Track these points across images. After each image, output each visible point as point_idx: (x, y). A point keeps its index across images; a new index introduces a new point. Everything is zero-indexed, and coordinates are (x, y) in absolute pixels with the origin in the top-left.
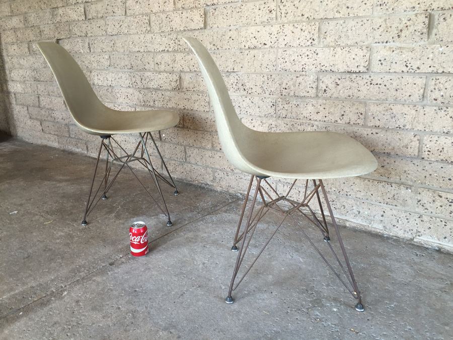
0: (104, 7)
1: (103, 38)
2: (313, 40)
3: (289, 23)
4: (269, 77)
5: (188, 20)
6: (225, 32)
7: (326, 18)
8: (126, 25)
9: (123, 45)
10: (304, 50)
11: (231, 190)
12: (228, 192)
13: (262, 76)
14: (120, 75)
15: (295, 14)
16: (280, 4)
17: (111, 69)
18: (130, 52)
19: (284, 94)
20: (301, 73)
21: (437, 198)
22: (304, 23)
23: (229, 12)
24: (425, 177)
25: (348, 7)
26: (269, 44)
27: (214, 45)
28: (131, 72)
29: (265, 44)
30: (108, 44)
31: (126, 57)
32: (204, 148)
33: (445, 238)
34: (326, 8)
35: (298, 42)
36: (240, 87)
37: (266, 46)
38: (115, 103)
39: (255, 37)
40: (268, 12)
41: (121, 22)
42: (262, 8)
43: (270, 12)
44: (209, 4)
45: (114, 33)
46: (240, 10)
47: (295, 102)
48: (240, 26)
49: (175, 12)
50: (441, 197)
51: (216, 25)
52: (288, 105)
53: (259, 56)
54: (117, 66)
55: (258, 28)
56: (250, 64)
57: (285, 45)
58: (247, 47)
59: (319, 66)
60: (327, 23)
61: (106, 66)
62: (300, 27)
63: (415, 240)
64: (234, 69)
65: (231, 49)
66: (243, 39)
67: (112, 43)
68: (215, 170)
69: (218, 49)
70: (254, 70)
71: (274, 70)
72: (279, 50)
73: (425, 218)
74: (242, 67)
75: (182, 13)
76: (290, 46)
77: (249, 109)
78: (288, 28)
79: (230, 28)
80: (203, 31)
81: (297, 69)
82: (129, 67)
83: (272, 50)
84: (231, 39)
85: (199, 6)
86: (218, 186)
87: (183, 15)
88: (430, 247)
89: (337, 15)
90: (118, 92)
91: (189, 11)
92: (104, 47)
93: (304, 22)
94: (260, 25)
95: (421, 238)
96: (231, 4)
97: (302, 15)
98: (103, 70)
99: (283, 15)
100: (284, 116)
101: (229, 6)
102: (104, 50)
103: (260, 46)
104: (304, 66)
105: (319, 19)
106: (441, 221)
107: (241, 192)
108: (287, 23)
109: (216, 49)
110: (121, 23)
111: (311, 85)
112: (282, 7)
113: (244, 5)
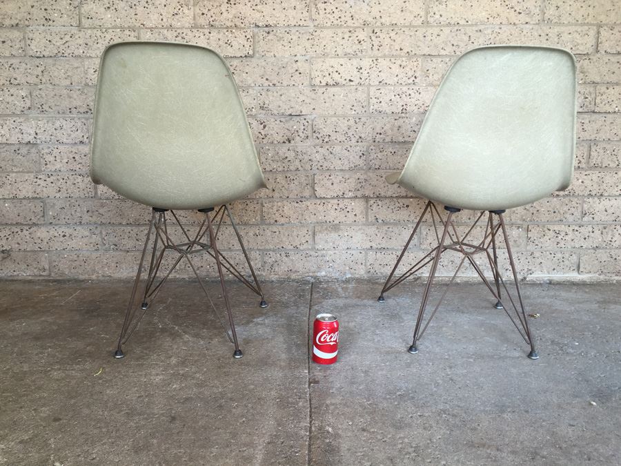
0: (23, 10)
1: (15, 61)
2: (415, 77)
3: (384, 56)
4: (357, 120)
5: (221, 43)
6: (287, 63)
7: (429, 55)
8: (81, 41)
9: (69, 74)
10: (405, 89)
11: (294, 275)
12: (289, 278)
13: (346, 119)
14: (58, 124)
15: (392, 47)
16: (372, 35)
17: (34, 113)
18: (87, 85)
19: (377, 140)
20: (400, 115)
21: (547, 231)
22: (404, 59)
23: (295, 38)
24: (533, 214)
25: (453, 45)
26: (356, 81)
27: (267, 79)
28: (87, 119)
29: (350, 80)
30: (29, 71)
31: (75, 94)
32: (246, 224)
33: (554, 269)
34: (430, 43)
35: (396, 79)
36: (309, 135)
37: (351, 83)
38: (40, 171)
39: (337, 72)
40: (357, 42)
41: (69, 37)
42: (346, 37)
43: (360, 42)
44: (260, 24)
45: (46, 54)
46: (312, 37)
47: (390, 149)
48: (313, 57)
49: (195, 30)
50: (550, 230)
51: (272, 54)
52: (382, 154)
53: (340, 95)
54: (47, 109)
55: (342, 61)
56: (327, 104)
57: (380, 82)
58: (324, 83)
59: (423, 107)
60: (429, 60)
61: (19, 109)
62: (399, 62)
63: (527, 279)
64: (301, 112)
65: (296, 85)
66: (317, 73)
67: (40, 69)
68: (265, 253)
69: (274, 85)
70: (334, 113)
71: (363, 111)
72: (371, 88)
73: (537, 254)
74: (314, 109)
75: (210, 33)
76: (386, 83)
77: (325, 162)
78: (383, 63)
79: (296, 59)
80: (248, 59)
81: (396, 111)
82: (82, 110)
83: (360, 88)
84: (297, 73)
85: (243, 26)
86: (270, 274)
87: (211, 35)
88: (542, 282)
89: (443, 52)
90: (50, 153)
91: (225, 30)
92: (15, 76)
93: (402, 57)
94: (343, 58)
95: (532, 275)
96: (297, 29)
97: (401, 49)
98: (8, 115)
99: (376, 47)
100: (377, 167)
101: (294, 30)
102: (16, 82)
103: (344, 82)
104: (405, 107)
105: (421, 55)
106: (551, 254)
107: (311, 274)
108: (381, 57)
109: (271, 84)
110: (67, 38)
111: (414, 129)
112: (373, 38)
113: (319, 31)
